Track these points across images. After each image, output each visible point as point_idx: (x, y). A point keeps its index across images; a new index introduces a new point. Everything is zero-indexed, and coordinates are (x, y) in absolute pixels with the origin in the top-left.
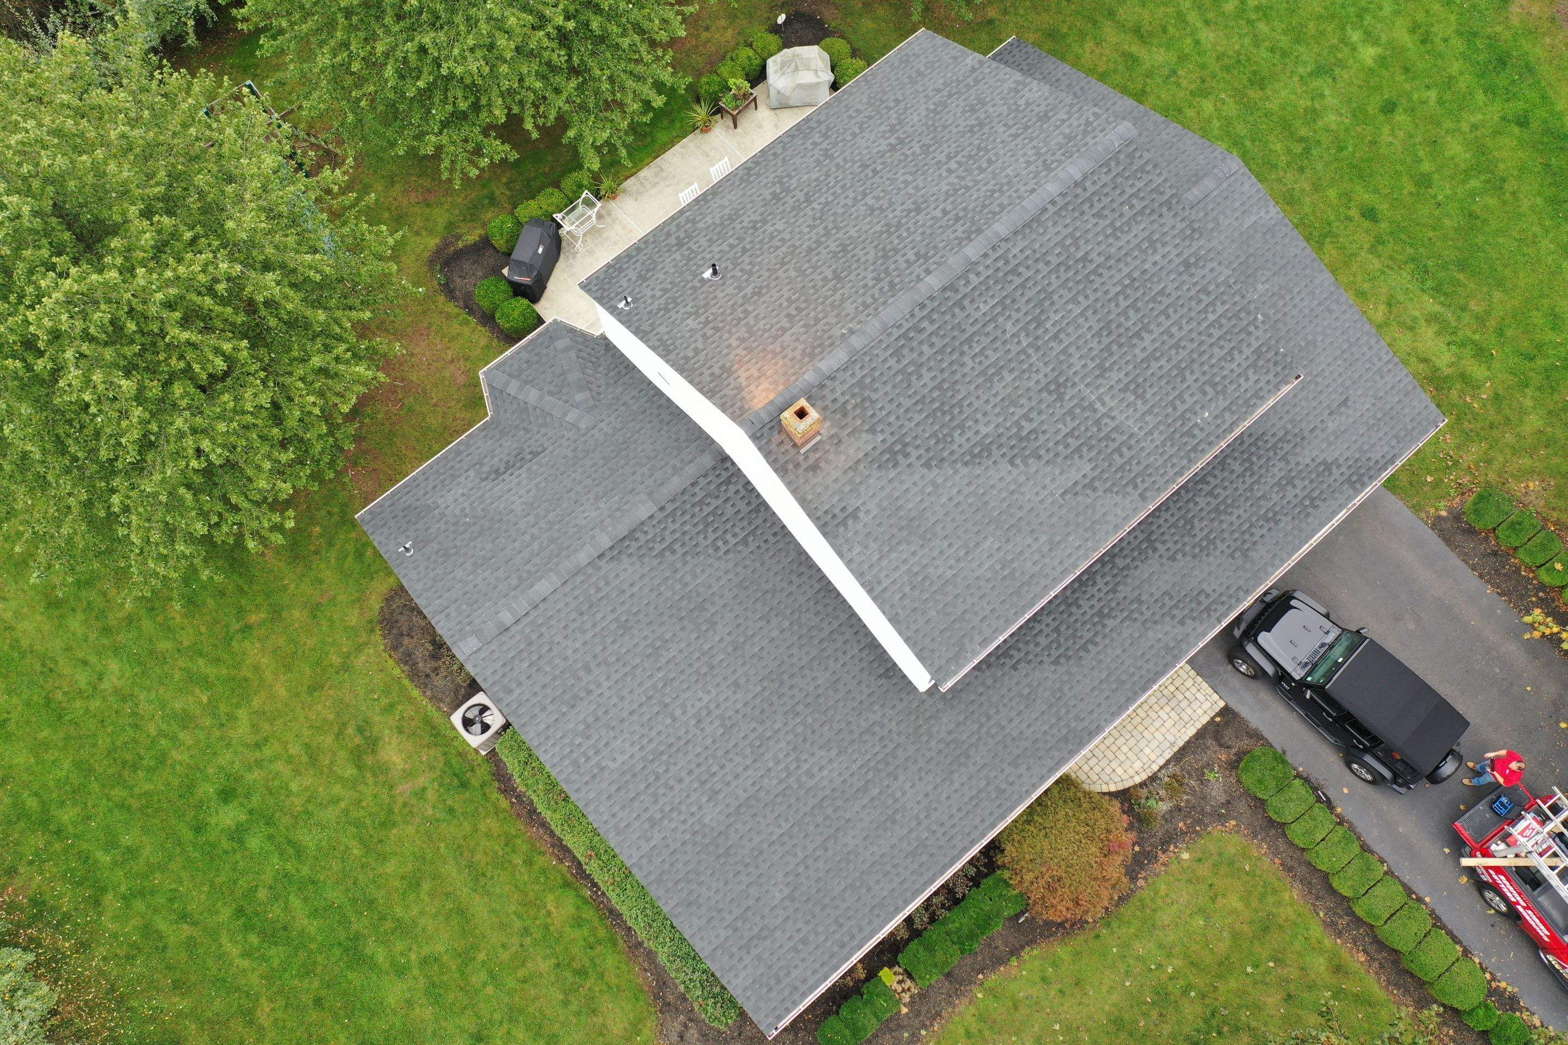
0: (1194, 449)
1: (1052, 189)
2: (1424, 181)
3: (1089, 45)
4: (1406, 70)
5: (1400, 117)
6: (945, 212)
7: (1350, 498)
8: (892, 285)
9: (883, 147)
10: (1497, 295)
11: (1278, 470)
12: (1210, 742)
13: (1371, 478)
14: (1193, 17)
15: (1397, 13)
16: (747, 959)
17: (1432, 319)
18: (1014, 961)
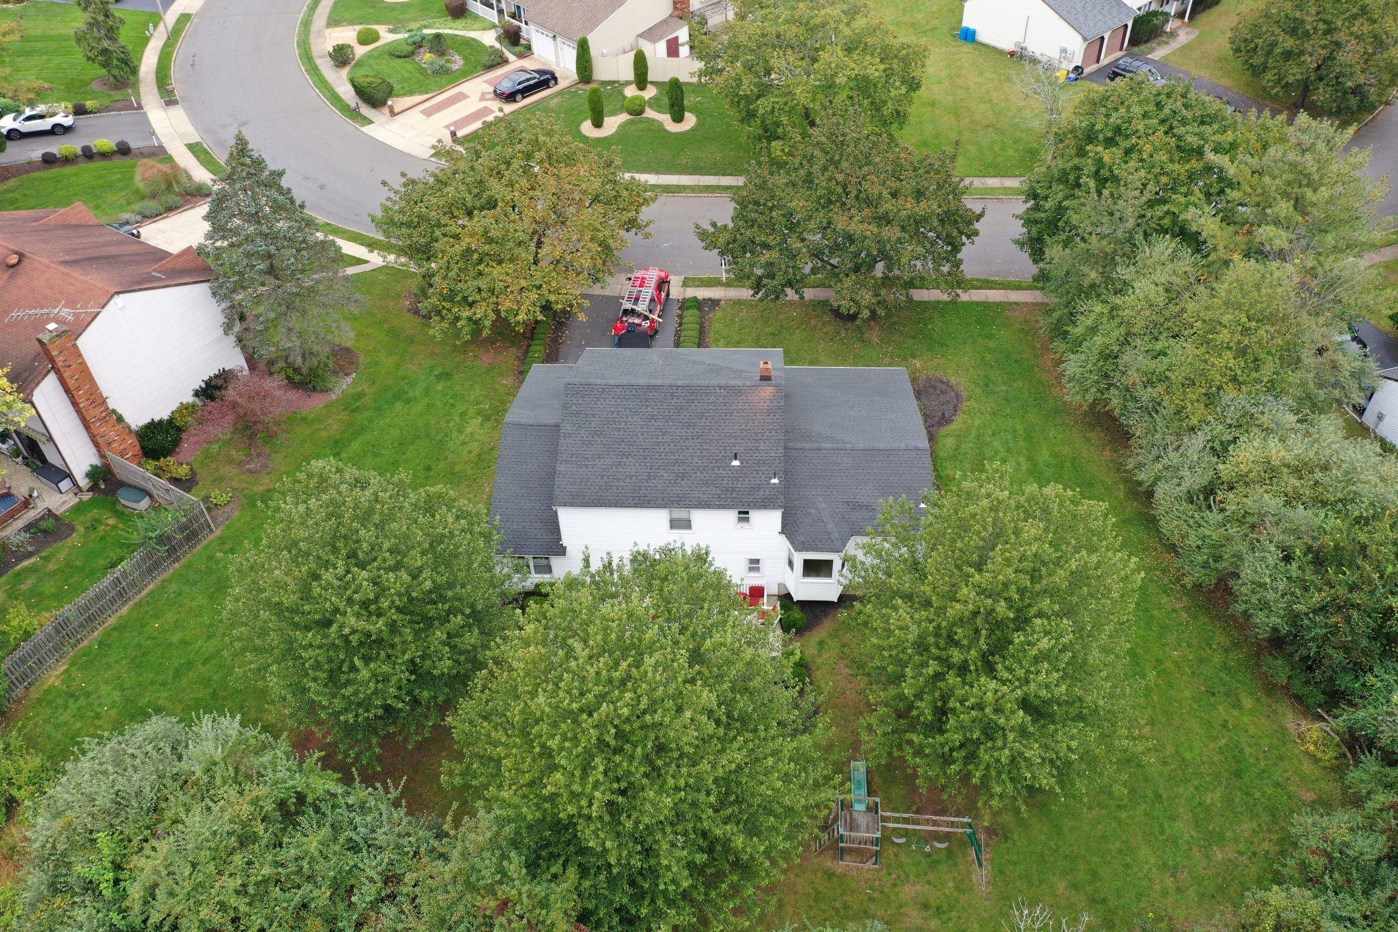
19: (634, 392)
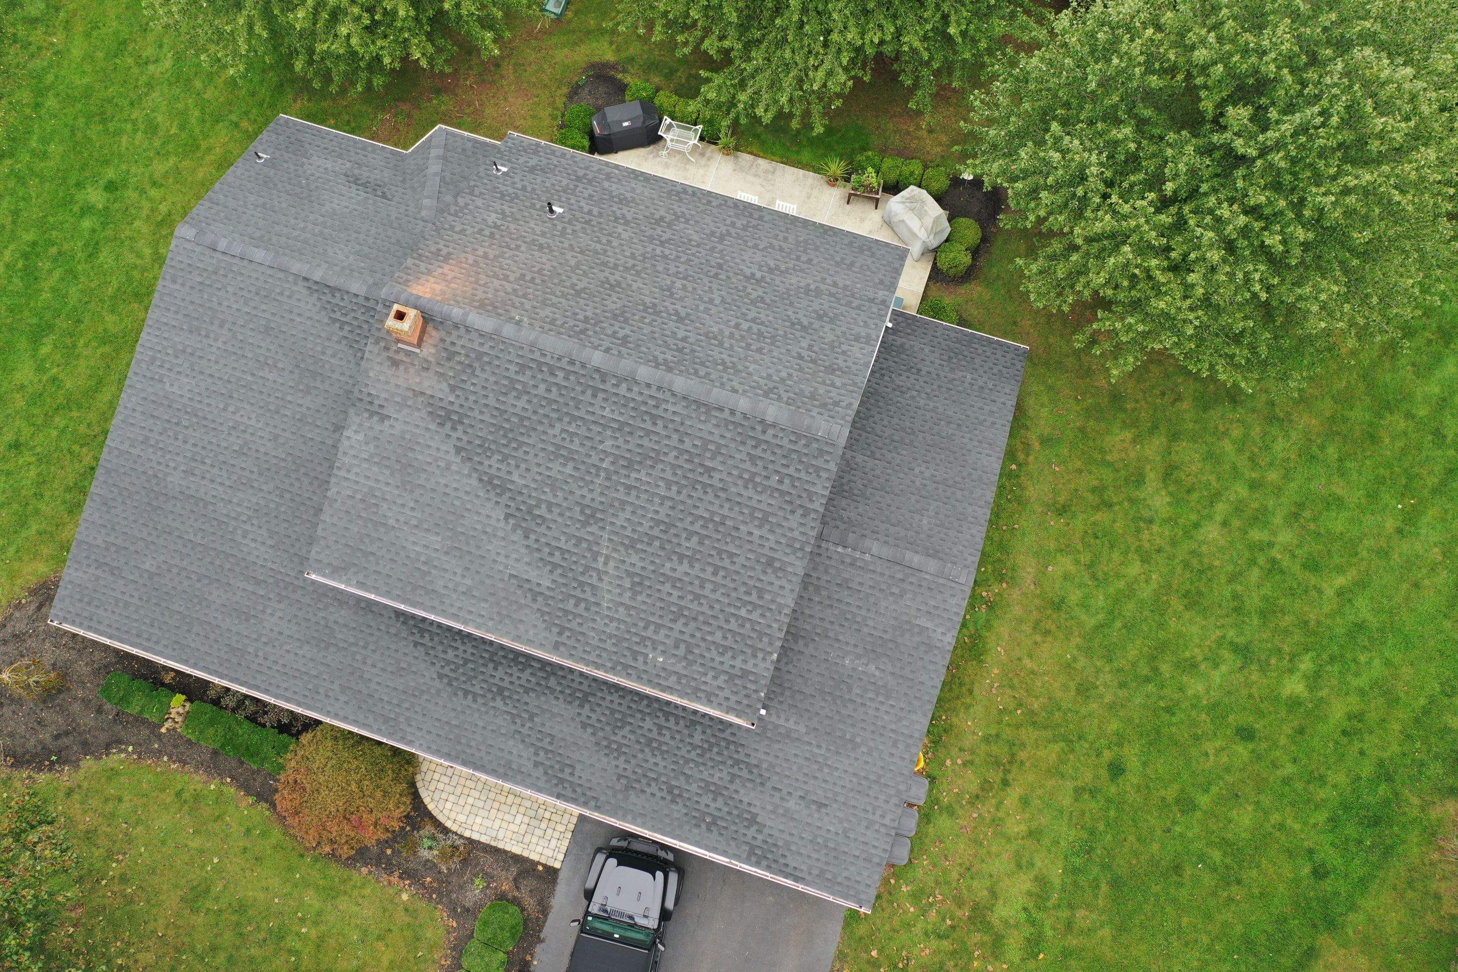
0: (626, 667)
1: (743, 404)
2: (1186, 804)
3: (1128, 435)
4: (1301, 731)
5: (1242, 750)
6: (684, 339)
7: (738, 858)
8: (583, 332)
9: (748, 272)
10: (1106, 932)
11: (720, 776)
12: (514, 870)
13: (768, 868)
14: (1221, 509)
15: (1362, 692)
16: (91, 570)
17: (1041, 881)
18: (251, 800)
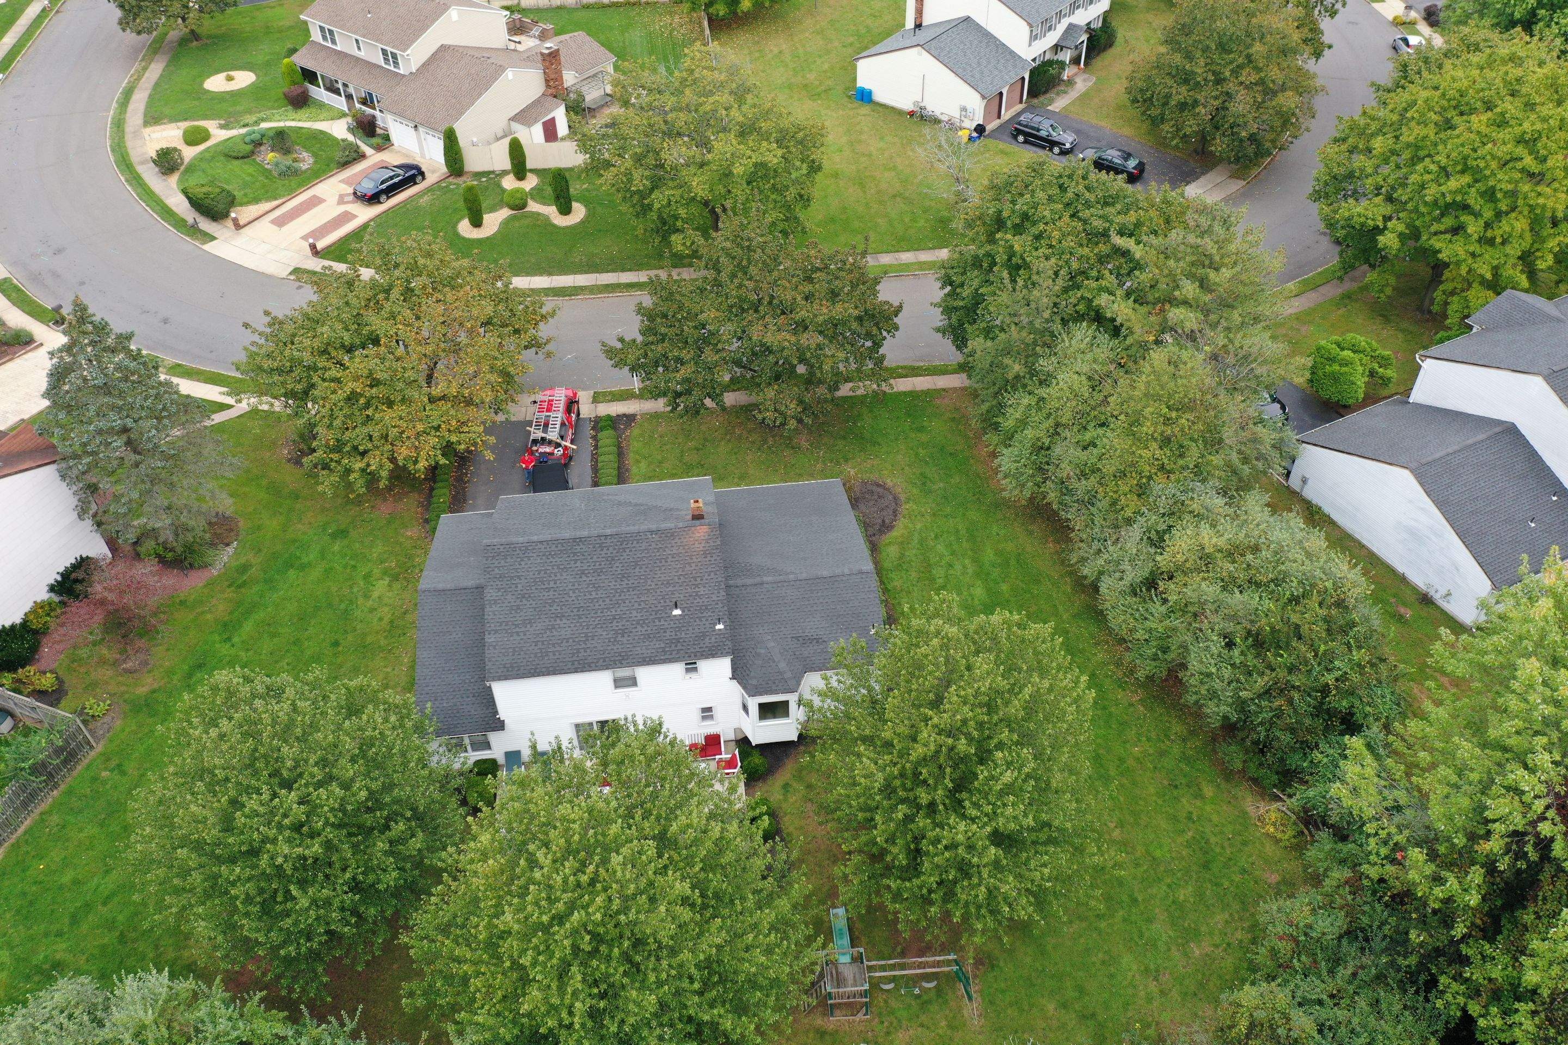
19: (560, 547)
